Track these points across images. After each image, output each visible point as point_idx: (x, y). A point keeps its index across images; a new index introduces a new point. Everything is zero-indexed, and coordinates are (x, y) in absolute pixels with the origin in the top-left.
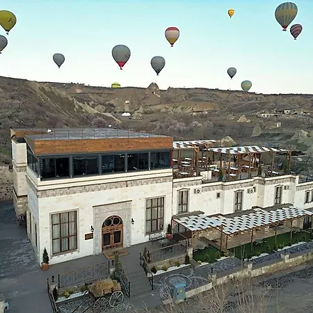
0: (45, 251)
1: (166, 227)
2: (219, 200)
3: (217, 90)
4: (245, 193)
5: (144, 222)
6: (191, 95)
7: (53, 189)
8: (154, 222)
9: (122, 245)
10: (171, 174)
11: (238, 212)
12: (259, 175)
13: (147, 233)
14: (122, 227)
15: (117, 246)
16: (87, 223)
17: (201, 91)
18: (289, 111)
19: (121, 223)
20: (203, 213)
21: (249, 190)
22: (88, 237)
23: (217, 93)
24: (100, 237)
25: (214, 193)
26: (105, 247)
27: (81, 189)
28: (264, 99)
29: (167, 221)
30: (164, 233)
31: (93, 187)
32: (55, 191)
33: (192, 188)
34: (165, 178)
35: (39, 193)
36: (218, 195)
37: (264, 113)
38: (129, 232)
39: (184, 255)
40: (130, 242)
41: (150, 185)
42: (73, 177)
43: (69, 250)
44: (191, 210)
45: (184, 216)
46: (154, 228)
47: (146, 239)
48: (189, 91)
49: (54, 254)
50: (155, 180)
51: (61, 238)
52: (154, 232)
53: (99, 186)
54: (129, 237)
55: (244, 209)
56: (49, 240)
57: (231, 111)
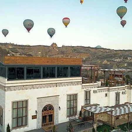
0: (8, 125)
1: (78, 113)
2: (107, 97)
3: (89, 47)
4: (121, 94)
5: (66, 109)
6: (75, 50)
7: (15, 86)
8: (72, 109)
9: (53, 123)
10: (81, 80)
11: (118, 105)
12: (127, 84)
13: (68, 116)
14: (53, 112)
15: (50, 124)
16: (33, 108)
17: (80, 48)
18: (130, 58)
19: (53, 109)
20: (99, 105)
21: (123, 92)
22: (34, 117)
23: (90, 49)
24: (41, 118)
25: (104, 93)
26: (43, 124)
27: (31, 87)
28: (115, 52)
29: (79, 109)
30: (77, 117)
31: (38, 86)
32: (15, 88)
33: (92, 90)
34: (78, 83)
35: (6, 89)
36: (106, 95)
37: (117, 59)
38: (57, 115)
39: (92, 128)
40: (58, 121)
41: (69, 86)
42: (26, 79)
43: (22, 126)
44: (92, 103)
45: (88, 106)
46: (72, 113)
47: (67, 120)
48: (74, 48)
49: (13, 128)
50: (72, 83)
51: (17, 118)
52: (72, 116)
53: (41, 86)
54: (57, 118)
55: (121, 103)
56: (11, 119)
57: (98, 58)
